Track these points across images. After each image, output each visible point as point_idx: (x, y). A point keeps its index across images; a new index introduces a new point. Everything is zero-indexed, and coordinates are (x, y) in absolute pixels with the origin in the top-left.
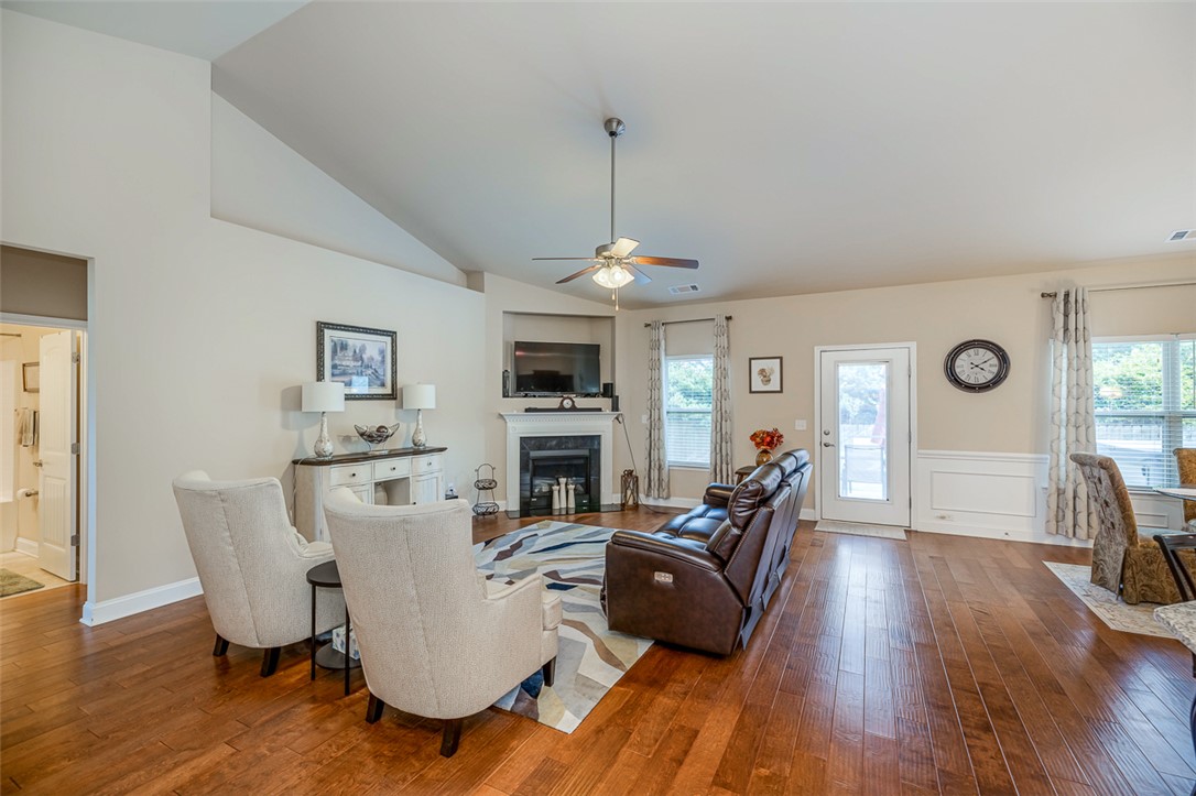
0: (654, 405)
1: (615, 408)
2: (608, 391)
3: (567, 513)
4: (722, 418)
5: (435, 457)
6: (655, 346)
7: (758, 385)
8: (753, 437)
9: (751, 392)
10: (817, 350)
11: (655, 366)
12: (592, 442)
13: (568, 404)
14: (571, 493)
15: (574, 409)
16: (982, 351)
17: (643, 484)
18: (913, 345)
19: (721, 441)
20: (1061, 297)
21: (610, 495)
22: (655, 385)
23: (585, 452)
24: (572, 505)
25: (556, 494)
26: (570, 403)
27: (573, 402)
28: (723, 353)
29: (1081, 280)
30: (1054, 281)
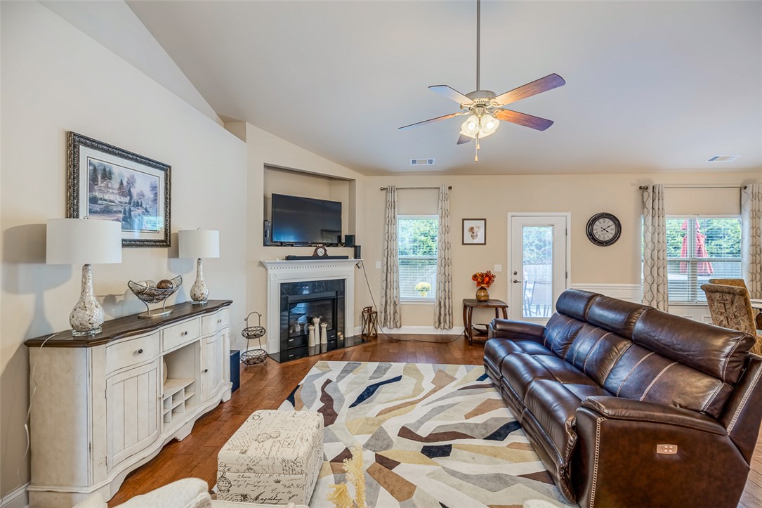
0: (389, 253)
1: (357, 256)
2: (350, 241)
3: (320, 352)
4: (446, 263)
5: (223, 313)
6: (391, 205)
7: (468, 239)
8: (475, 277)
9: (463, 244)
10: (510, 214)
11: (390, 222)
12: (339, 285)
13: (321, 252)
14: (324, 331)
15: (326, 257)
16: (607, 220)
17: (381, 317)
18: (569, 215)
19: (446, 281)
20: (650, 190)
21: (353, 328)
22: (390, 237)
23: (332, 294)
24: (325, 341)
25: (312, 332)
26: (323, 251)
27: (325, 250)
28: (445, 215)
29: (656, 180)
30: (643, 179)
